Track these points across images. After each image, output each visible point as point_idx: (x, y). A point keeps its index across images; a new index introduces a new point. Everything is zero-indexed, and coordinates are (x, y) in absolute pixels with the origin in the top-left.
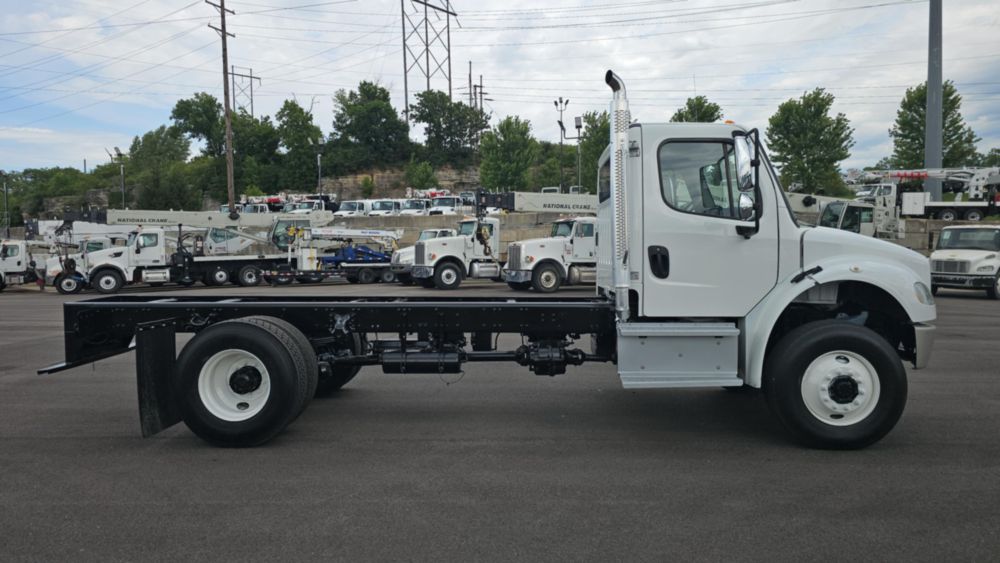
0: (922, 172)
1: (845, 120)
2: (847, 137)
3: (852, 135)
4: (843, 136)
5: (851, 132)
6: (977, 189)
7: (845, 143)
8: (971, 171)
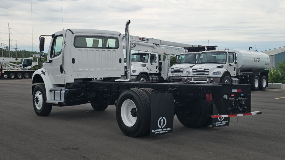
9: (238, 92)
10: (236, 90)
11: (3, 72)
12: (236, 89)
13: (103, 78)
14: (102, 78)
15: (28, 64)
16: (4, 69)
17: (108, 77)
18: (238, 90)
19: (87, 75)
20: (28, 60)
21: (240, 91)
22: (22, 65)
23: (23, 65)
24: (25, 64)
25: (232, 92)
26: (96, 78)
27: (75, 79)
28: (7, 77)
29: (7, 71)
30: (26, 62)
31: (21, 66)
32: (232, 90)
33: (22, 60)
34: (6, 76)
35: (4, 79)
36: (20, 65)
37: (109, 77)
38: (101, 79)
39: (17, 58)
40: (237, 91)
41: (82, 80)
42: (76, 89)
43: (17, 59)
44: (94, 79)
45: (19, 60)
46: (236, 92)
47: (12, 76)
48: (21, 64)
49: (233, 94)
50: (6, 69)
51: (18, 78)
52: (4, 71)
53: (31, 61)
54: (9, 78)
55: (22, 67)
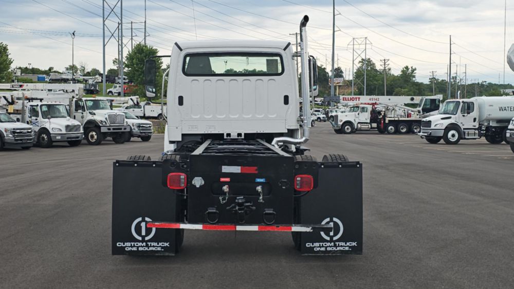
11: (387, 122)
12: (236, 165)
13: (245, 134)
14: (243, 135)
15: (433, 108)
16: (389, 116)
17: (255, 132)
18: (247, 168)
19: (209, 128)
20: (433, 101)
22: (420, 109)
23: (422, 109)
24: (428, 107)
25: (223, 171)
26: (229, 135)
27: (183, 135)
28: (393, 131)
29: (393, 119)
30: (428, 103)
31: (419, 112)
32: (223, 167)
33: (422, 100)
34: (391, 129)
35: (389, 133)
36: (418, 109)
37: (259, 132)
38: (241, 136)
39: (414, 97)
40: (242, 170)
41: (201, 137)
42: (184, 153)
43: (412, 99)
44: (225, 135)
45: (417, 99)
47: (402, 129)
48: (420, 106)
49: (225, 177)
50: (393, 116)
51: (401, 133)
52: (389, 120)
53: (439, 101)
54: (397, 132)
55: (422, 113)
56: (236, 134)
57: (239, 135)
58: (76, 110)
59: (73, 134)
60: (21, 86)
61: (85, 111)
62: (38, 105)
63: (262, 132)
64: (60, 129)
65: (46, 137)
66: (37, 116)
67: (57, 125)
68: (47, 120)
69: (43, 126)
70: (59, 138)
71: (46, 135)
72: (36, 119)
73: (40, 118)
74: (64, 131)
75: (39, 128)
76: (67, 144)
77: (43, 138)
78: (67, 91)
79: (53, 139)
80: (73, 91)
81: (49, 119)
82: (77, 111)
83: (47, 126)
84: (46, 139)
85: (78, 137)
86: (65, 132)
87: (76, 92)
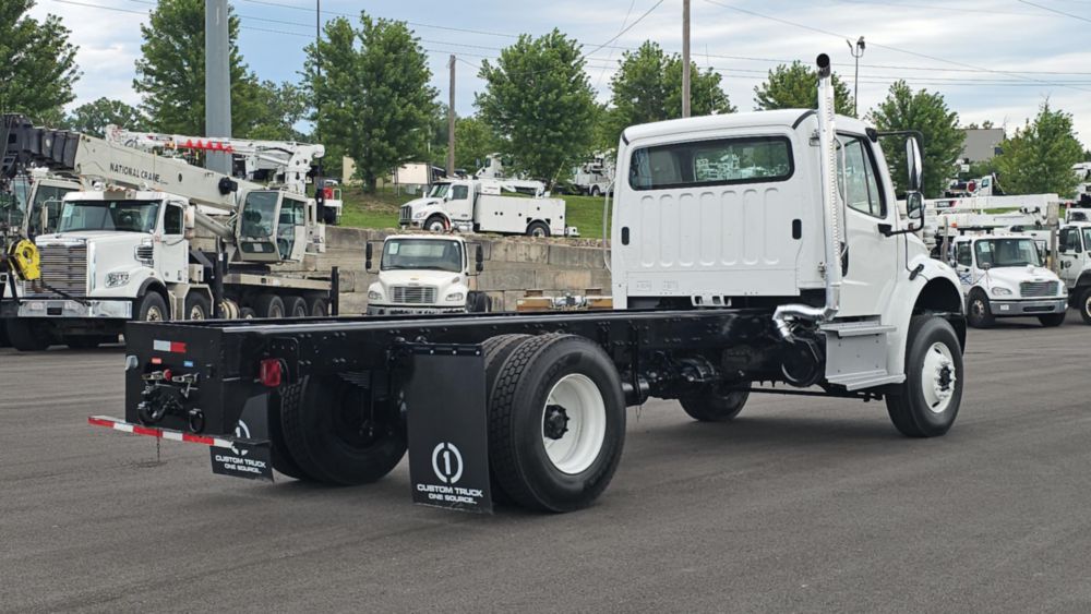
0: (205, 141)
1: (62, 28)
2: (68, 61)
3: (75, 58)
4: (59, 59)
5: (73, 54)
6: (298, 178)
7: (65, 74)
8: (289, 148)
9: (175, 350)
10: (169, 343)
12: (167, 340)
17: (743, 294)
18: (175, 343)
19: (669, 287)
21: (181, 348)
25: (156, 348)
26: (698, 299)
32: (156, 342)
37: (749, 294)
40: (172, 347)
44: (693, 299)
46: (169, 349)
49: (157, 357)
56: (711, 298)
57: (716, 298)
58: (1062, 250)
59: (1039, 300)
60: (951, 203)
61: (1081, 251)
62: (970, 242)
63: (754, 294)
64: (1009, 291)
65: (981, 307)
66: (969, 262)
67: (1003, 283)
68: (983, 271)
69: (977, 284)
70: (1005, 308)
71: (983, 302)
72: (967, 270)
73: (974, 267)
74: (1017, 295)
75: (971, 287)
76: (1036, 321)
77: (977, 307)
78: (1026, 210)
79: (994, 312)
80: (1037, 210)
81: (985, 269)
82: (1064, 251)
83: (983, 284)
84: (981, 311)
85: (1051, 308)
86: (1020, 298)
87: (1043, 212)
